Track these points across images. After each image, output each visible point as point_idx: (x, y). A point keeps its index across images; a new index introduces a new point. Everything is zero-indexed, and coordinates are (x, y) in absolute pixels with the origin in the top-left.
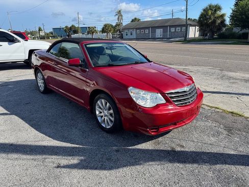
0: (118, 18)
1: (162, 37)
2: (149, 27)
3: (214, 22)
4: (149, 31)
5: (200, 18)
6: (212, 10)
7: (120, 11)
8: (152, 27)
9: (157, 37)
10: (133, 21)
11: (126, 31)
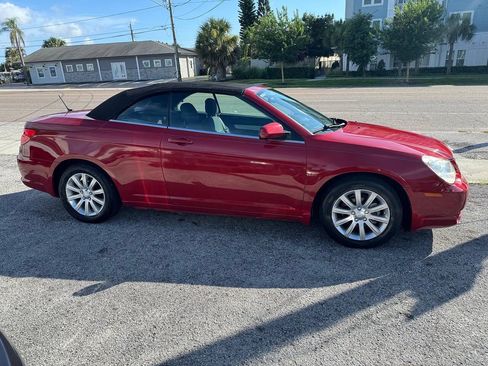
0: (12, 38)
1: (126, 78)
2: (95, 59)
3: (224, 49)
4: (96, 67)
5: (198, 42)
6: (215, 28)
7: (12, 22)
8: (100, 59)
9: (115, 78)
10: (47, 44)
11: (39, 67)
